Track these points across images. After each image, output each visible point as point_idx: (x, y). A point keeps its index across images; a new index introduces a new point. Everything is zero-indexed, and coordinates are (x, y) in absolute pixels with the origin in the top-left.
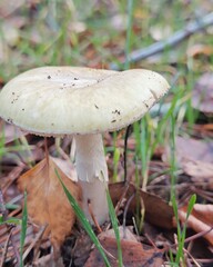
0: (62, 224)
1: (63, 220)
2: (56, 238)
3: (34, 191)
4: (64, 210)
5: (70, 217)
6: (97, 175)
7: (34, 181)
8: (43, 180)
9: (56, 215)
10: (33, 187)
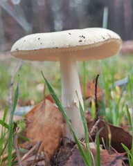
0: (52, 141)
1: (53, 138)
2: (47, 152)
3: (35, 122)
4: (53, 130)
5: (57, 135)
6: (75, 101)
7: (35, 115)
8: (41, 113)
9: (47, 135)
10: (34, 119)
